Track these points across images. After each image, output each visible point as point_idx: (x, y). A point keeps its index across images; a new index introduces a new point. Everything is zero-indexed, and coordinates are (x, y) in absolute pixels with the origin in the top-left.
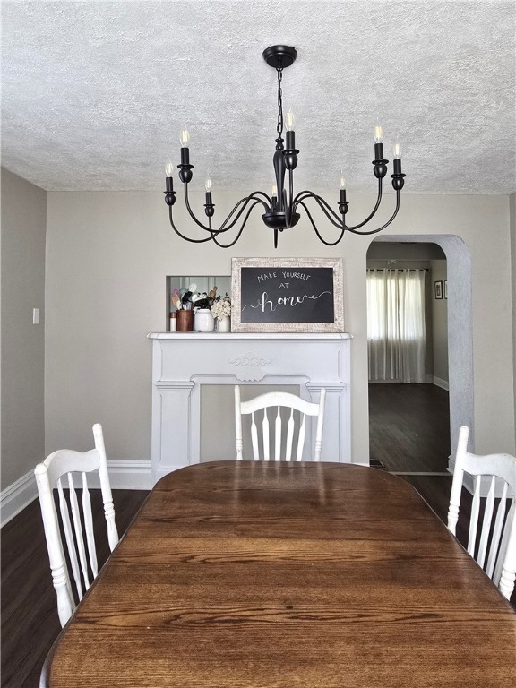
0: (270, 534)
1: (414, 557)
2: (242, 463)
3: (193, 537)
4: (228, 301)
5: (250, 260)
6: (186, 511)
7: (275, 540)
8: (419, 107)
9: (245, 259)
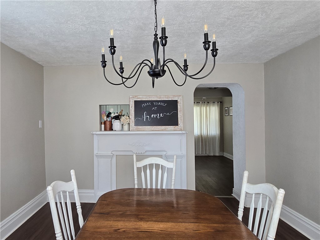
0: (154, 220)
1: (223, 231)
2: (138, 189)
3: (119, 221)
4: (128, 116)
5: (138, 97)
6: (114, 209)
7: (157, 223)
8: (223, 18)
9: (136, 96)
